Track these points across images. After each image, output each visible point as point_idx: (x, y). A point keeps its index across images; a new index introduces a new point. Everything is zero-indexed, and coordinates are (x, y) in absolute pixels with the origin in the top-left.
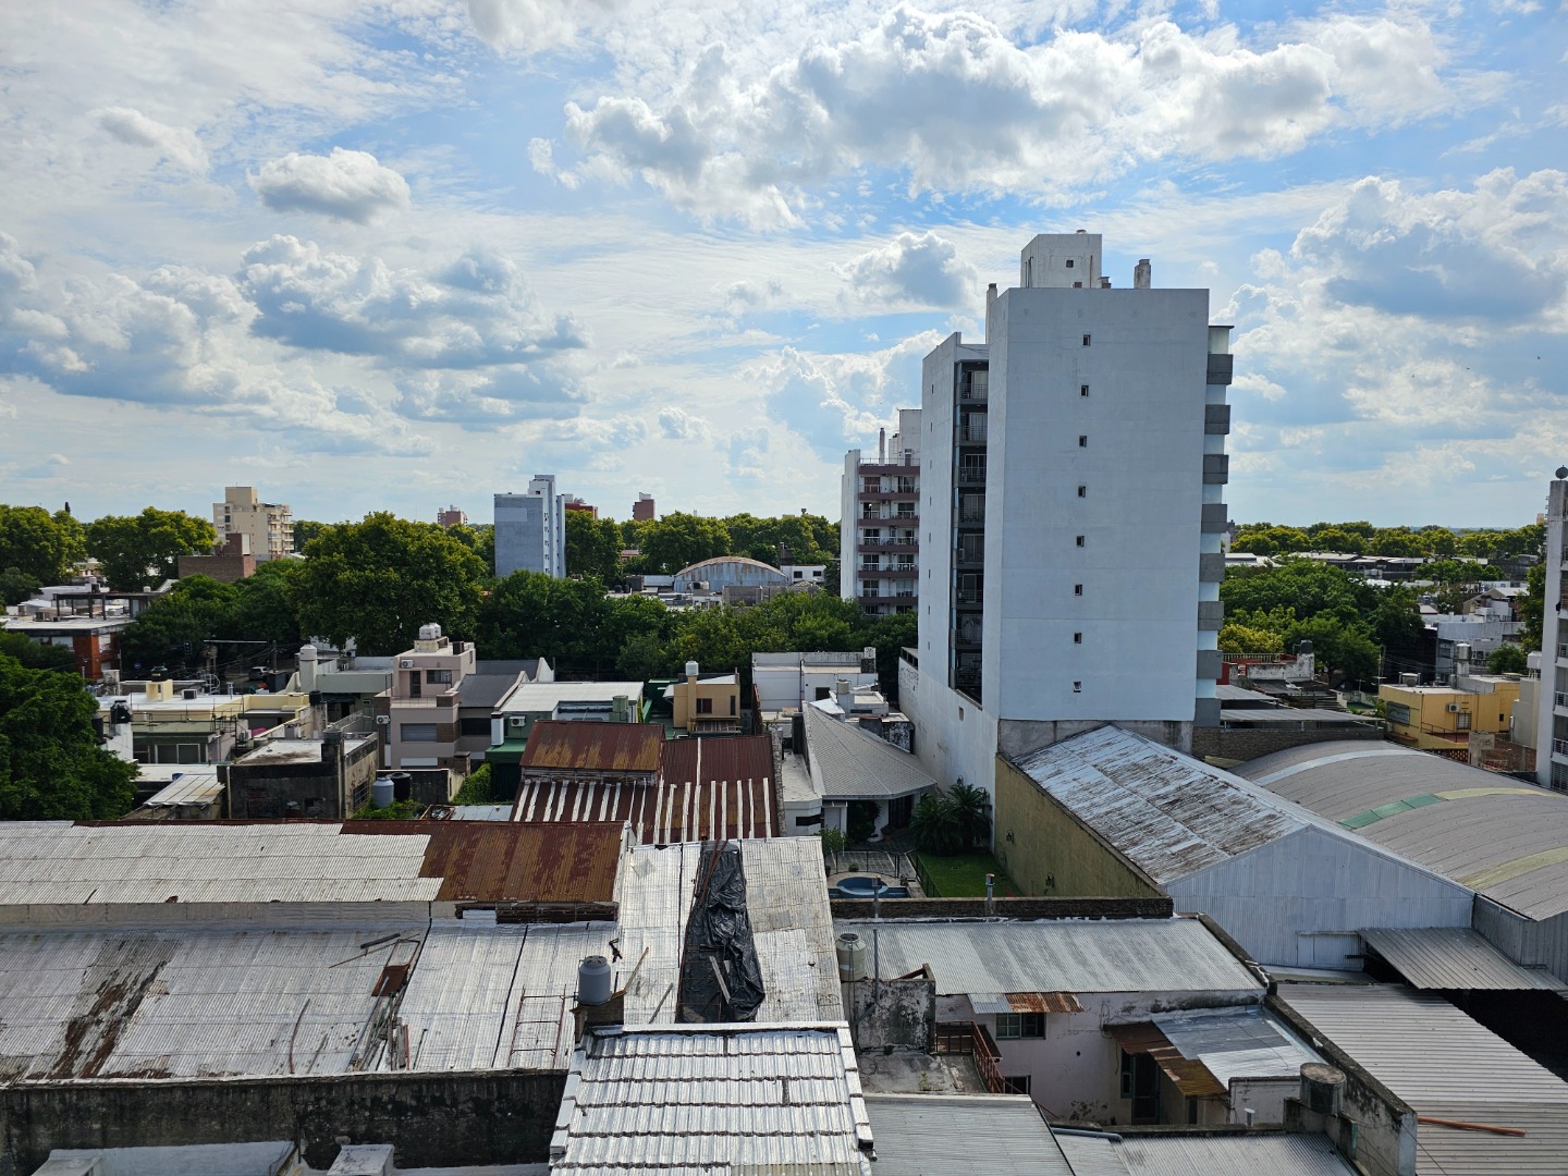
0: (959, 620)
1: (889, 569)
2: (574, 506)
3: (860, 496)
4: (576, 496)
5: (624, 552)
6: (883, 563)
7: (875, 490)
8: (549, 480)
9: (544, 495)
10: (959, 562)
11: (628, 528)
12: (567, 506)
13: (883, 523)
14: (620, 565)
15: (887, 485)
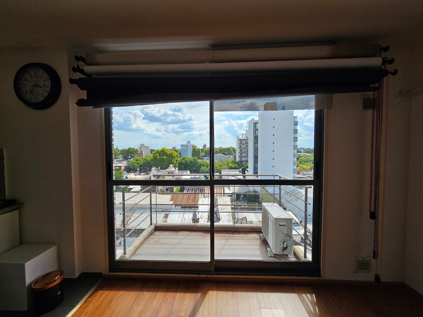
0: (255, 164)
1: (244, 156)
2: (194, 146)
3: (239, 144)
4: (194, 145)
5: (201, 154)
6: (243, 155)
7: (242, 143)
8: (190, 142)
9: (189, 144)
10: (255, 155)
11: (202, 150)
12: (192, 146)
13: (243, 148)
14: (201, 155)
15: (244, 142)
